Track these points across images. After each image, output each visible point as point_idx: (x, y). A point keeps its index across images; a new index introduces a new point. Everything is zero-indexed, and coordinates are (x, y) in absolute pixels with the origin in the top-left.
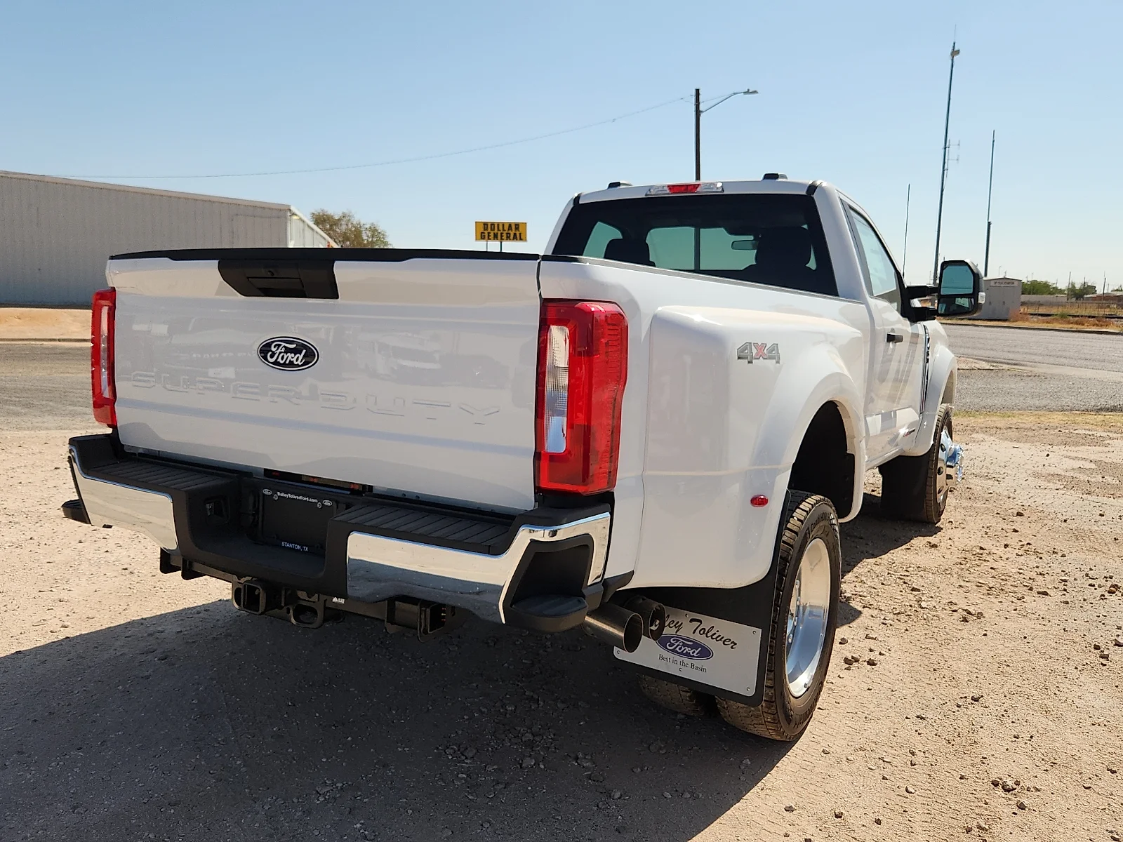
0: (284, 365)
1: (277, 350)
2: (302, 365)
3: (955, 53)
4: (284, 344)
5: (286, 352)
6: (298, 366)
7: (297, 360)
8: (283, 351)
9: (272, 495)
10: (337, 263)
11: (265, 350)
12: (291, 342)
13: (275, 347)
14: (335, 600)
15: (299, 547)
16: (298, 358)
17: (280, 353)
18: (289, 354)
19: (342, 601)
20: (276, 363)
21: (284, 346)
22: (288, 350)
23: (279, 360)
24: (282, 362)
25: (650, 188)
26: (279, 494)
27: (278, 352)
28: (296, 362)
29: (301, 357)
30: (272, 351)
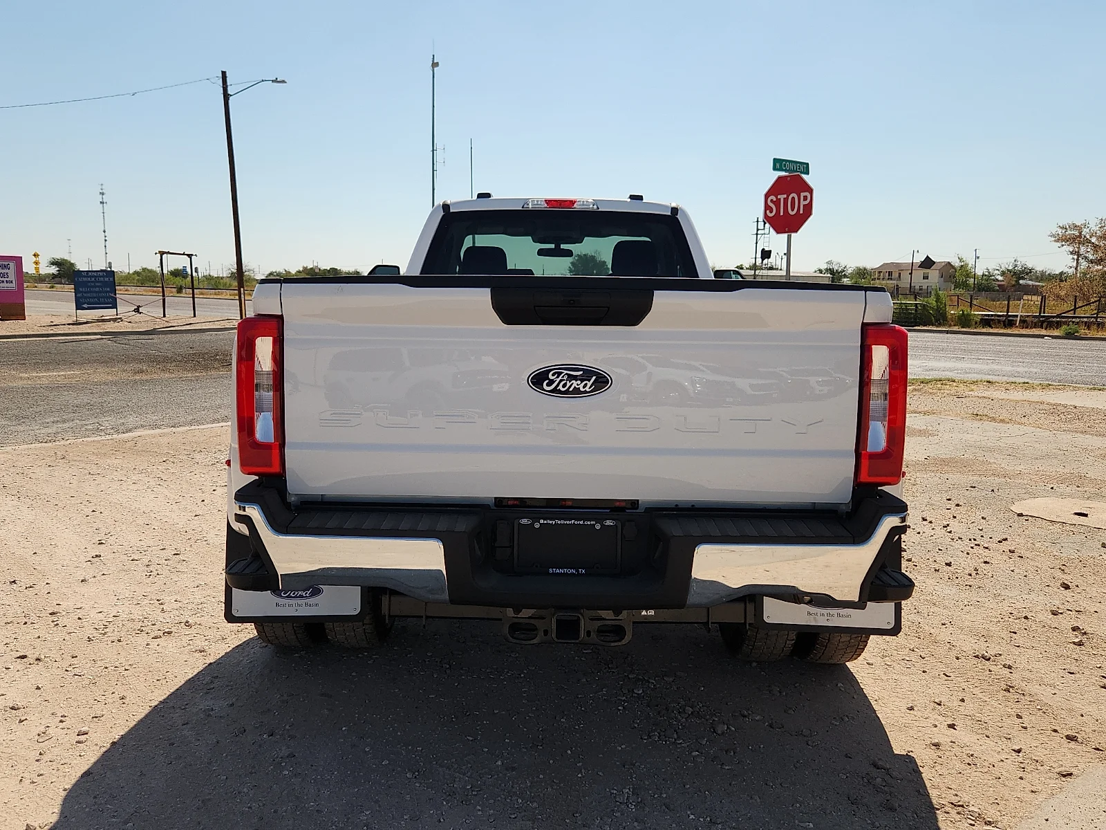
0: (567, 392)
1: (558, 377)
2: (589, 392)
3: (435, 65)
4: (566, 372)
5: (569, 380)
6: (585, 392)
7: (584, 387)
8: (565, 378)
9: (532, 524)
10: (656, 292)
11: (539, 378)
12: (576, 370)
13: (553, 375)
14: (644, 613)
15: (572, 571)
16: (586, 384)
17: (561, 381)
18: (573, 381)
19: (652, 612)
20: (555, 391)
21: (567, 374)
22: (571, 378)
23: (560, 387)
24: (563, 389)
25: (526, 201)
26: (542, 521)
27: (558, 380)
28: (582, 389)
29: (589, 384)
30: (549, 379)
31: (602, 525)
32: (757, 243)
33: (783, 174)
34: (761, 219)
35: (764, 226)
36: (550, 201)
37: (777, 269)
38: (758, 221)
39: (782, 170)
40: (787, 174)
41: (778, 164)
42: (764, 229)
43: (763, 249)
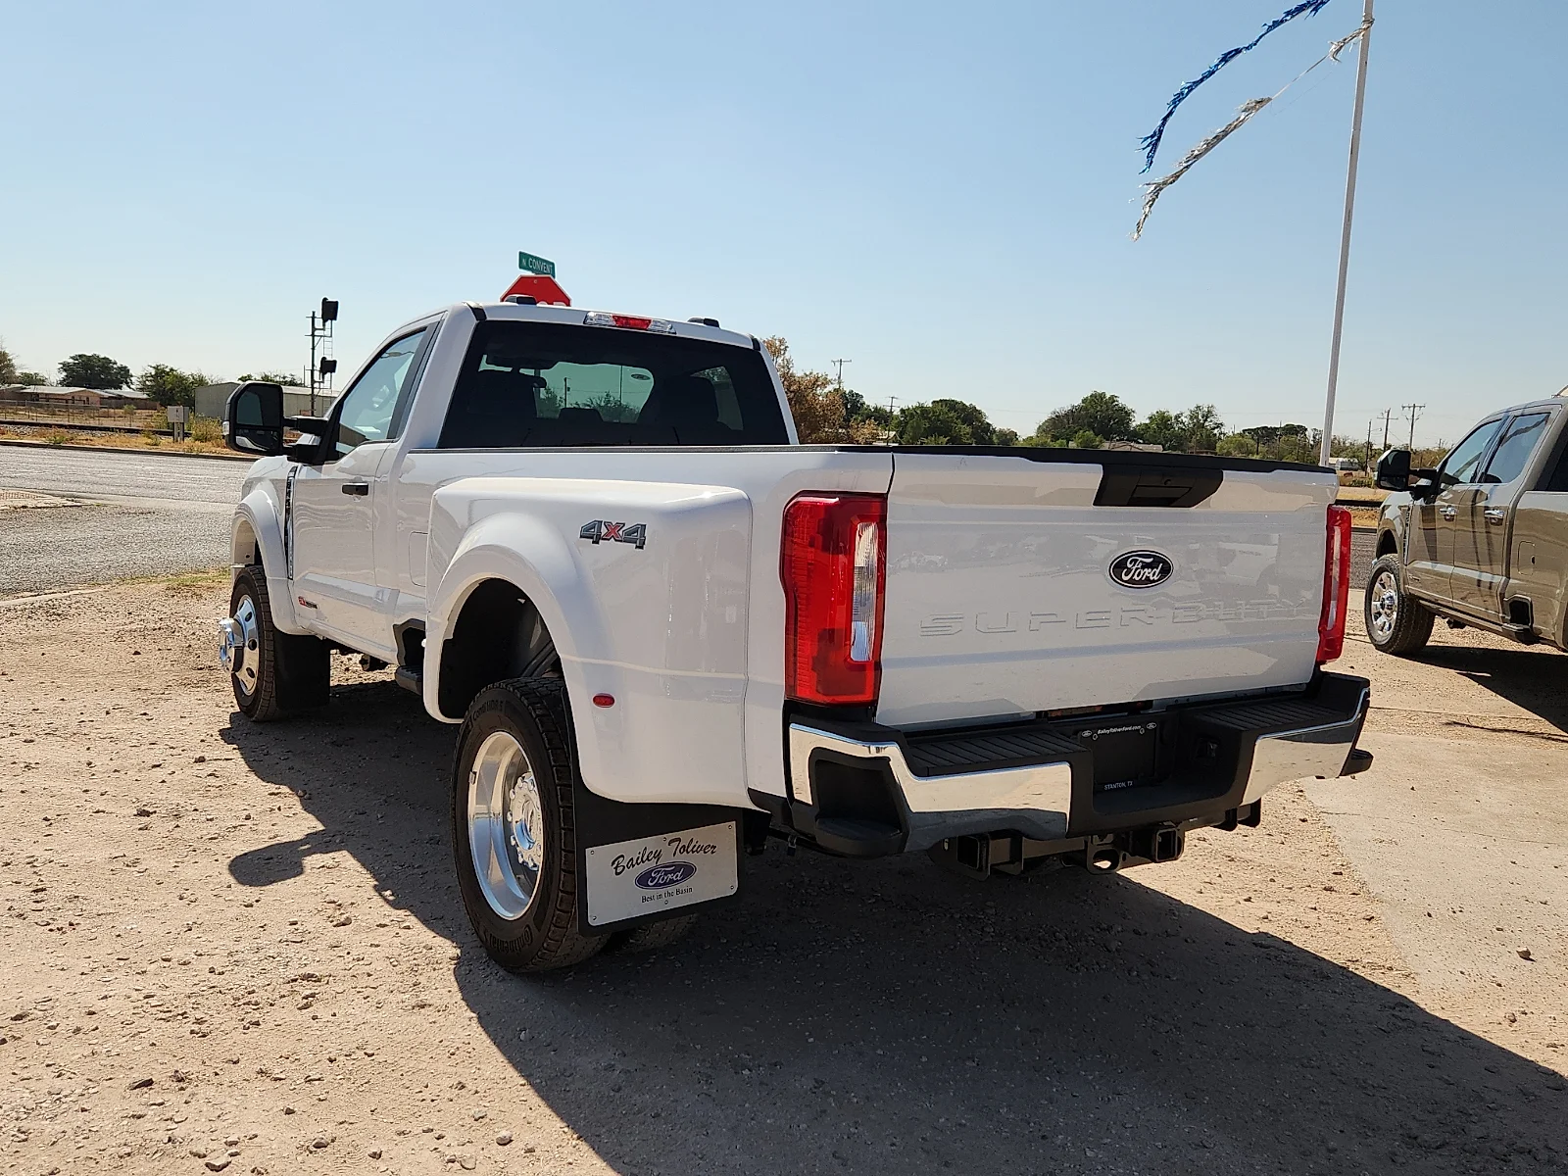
0: (1140, 582)
1: (1134, 565)
2: (1159, 580)
4: (1140, 559)
5: (1143, 568)
6: (1154, 581)
7: (1153, 575)
8: (1139, 566)
9: (1092, 736)
11: (1119, 567)
12: (1148, 556)
13: (1130, 563)
15: (1123, 784)
16: (1155, 572)
17: (1137, 569)
18: (1146, 570)
20: (1131, 581)
21: (1141, 561)
22: (1145, 566)
23: (1135, 577)
24: (1137, 579)
26: (1099, 732)
27: (1134, 568)
28: (1152, 578)
29: (1158, 571)
30: (1127, 567)
31: (1146, 729)
32: (313, 349)
33: (529, 274)
34: (319, 314)
35: (324, 325)
36: (619, 317)
37: (300, 385)
38: (313, 318)
39: (529, 269)
40: (533, 275)
41: (526, 260)
42: (324, 329)
43: (324, 358)
